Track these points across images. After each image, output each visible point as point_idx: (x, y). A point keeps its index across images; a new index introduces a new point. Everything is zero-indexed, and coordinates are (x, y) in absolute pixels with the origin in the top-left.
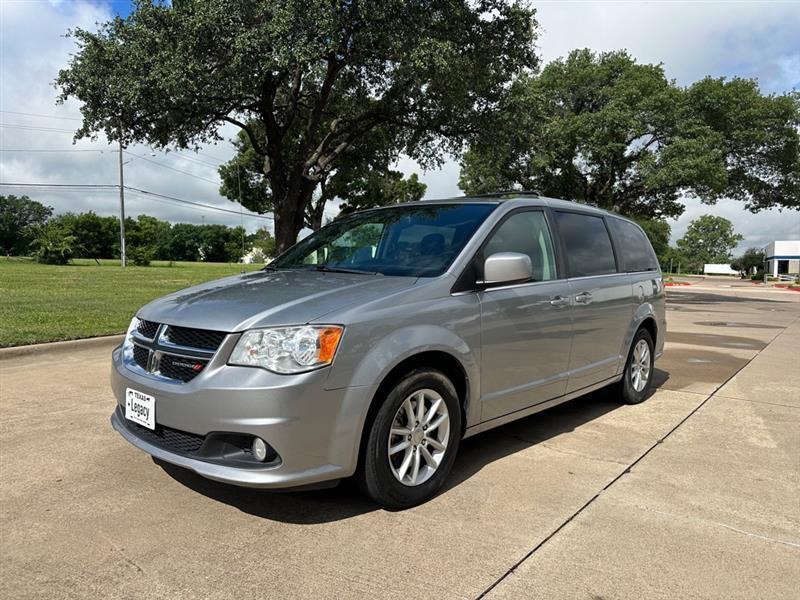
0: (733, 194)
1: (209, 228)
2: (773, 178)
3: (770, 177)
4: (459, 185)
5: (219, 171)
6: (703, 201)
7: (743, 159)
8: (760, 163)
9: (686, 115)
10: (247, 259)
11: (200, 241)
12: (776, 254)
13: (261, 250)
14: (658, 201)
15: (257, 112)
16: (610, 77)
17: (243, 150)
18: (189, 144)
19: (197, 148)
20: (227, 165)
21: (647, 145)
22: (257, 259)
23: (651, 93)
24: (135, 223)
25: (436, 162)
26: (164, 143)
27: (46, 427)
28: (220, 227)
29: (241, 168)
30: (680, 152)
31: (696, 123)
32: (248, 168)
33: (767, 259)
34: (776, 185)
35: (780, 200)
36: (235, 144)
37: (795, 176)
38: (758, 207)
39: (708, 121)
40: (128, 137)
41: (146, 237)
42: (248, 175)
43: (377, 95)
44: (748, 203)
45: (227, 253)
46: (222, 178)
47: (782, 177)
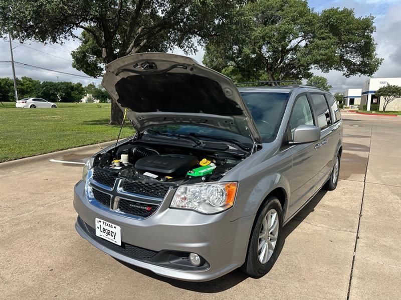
0: (337, 68)
1: (62, 84)
2: (357, 60)
3: (356, 59)
4: (203, 62)
5: (71, 54)
6: (322, 71)
7: (343, 50)
8: (351, 52)
9: (321, 27)
10: (84, 100)
11: (58, 91)
12: (349, 95)
13: (91, 95)
14: (300, 71)
15: (94, 22)
16: (282, 6)
17: (85, 42)
18: (58, 40)
19: (62, 43)
20: (76, 51)
21: (299, 43)
22: (89, 100)
23: (304, 15)
24: (20, 81)
25: (193, 51)
26: (44, 40)
27: (24, 226)
28: (68, 83)
29: (84, 52)
30: (318, 47)
31: (325, 32)
32: (87, 52)
33: (344, 98)
34: (358, 63)
35: (360, 71)
36: (80, 39)
37: (368, 59)
38: (350, 74)
39: (331, 31)
40: (23, 36)
41: (27, 89)
42: (88, 56)
43: (162, 13)
44: (345, 72)
45: (73, 97)
46: (73, 58)
47: (361, 59)
